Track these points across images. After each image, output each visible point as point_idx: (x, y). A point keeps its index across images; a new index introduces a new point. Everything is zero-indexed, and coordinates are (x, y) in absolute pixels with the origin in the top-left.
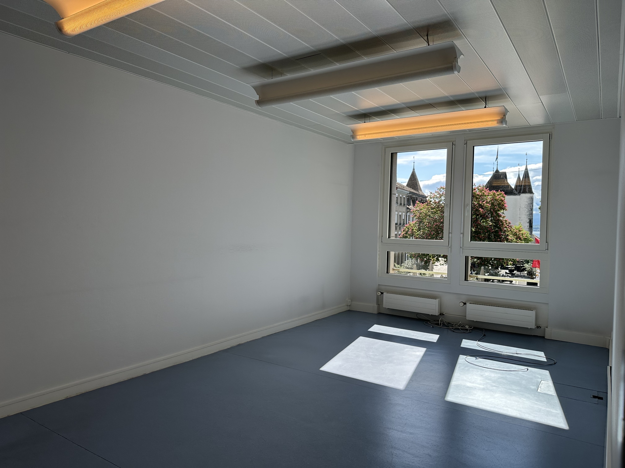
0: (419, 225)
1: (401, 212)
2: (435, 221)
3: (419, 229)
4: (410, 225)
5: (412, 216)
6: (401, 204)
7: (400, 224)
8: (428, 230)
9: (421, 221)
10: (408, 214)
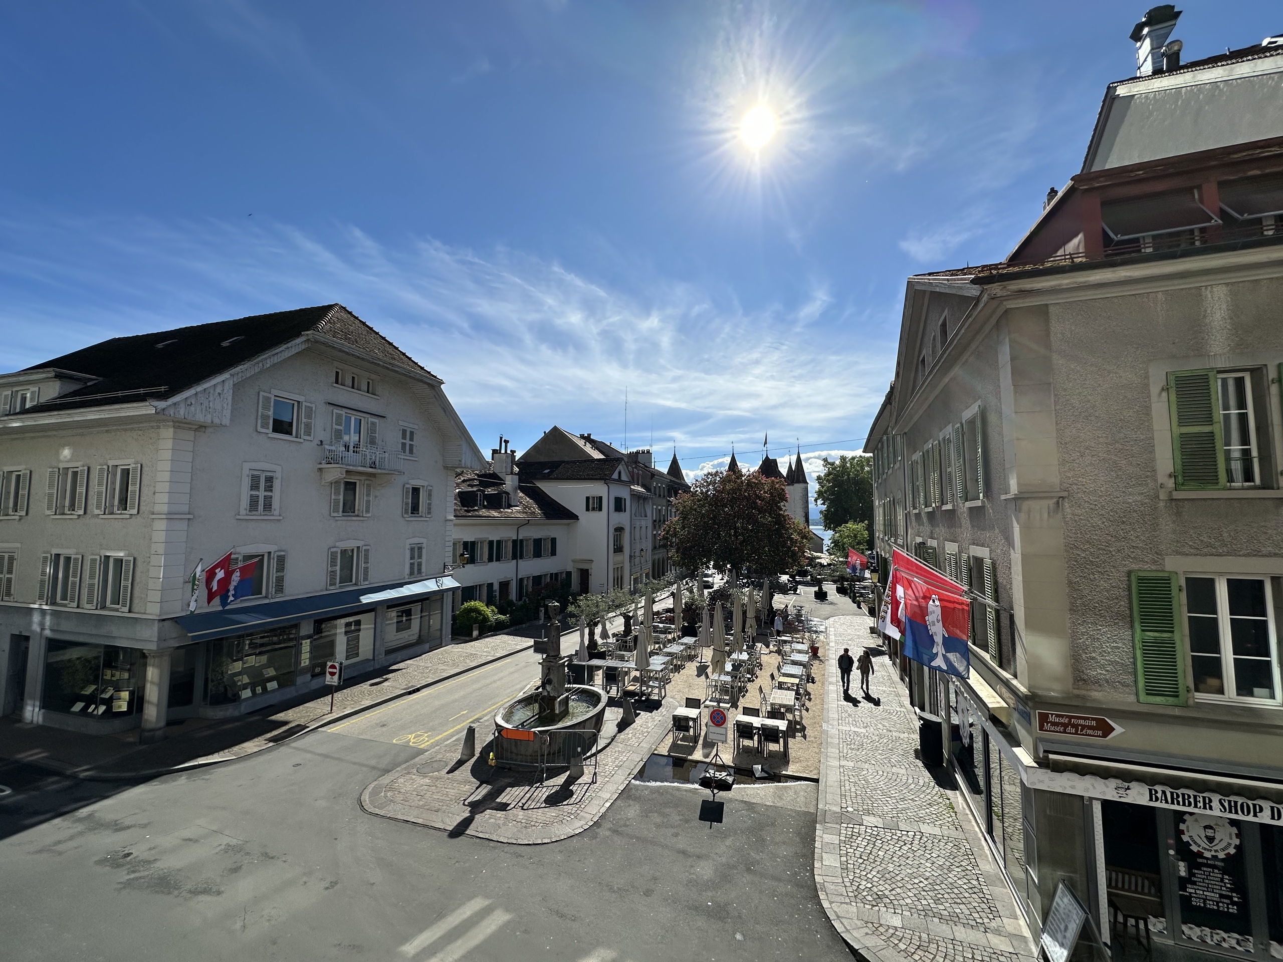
0: (682, 523)
1: (660, 505)
2: (703, 516)
3: (683, 528)
4: (672, 522)
5: (674, 510)
6: (660, 496)
7: (660, 521)
8: (695, 529)
9: (684, 517)
10: (669, 508)
